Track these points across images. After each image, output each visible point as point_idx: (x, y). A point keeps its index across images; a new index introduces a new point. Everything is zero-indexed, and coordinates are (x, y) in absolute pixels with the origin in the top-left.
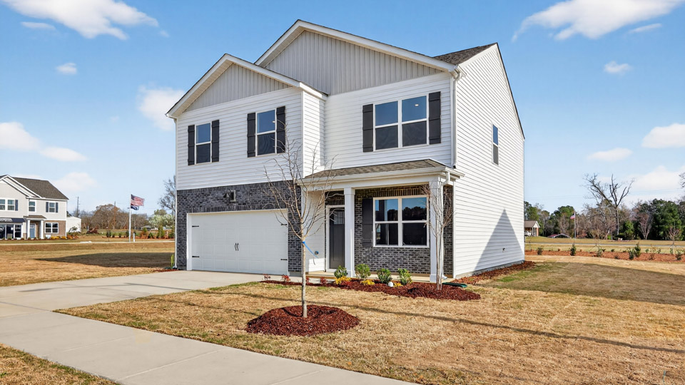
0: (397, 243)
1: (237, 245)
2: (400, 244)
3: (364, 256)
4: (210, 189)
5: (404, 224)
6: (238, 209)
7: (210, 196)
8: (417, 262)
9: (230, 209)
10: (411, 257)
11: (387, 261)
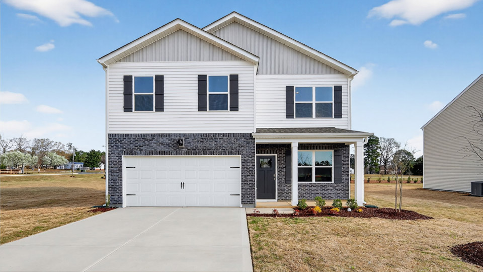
0: (311, 181)
1: (183, 185)
2: (314, 181)
3: (287, 189)
4: (153, 135)
5: (316, 168)
6: (187, 153)
7: (154, 141)
8: (326, 192)
9: (177, 154)
10: (321, 189)
11: (304, 192)
